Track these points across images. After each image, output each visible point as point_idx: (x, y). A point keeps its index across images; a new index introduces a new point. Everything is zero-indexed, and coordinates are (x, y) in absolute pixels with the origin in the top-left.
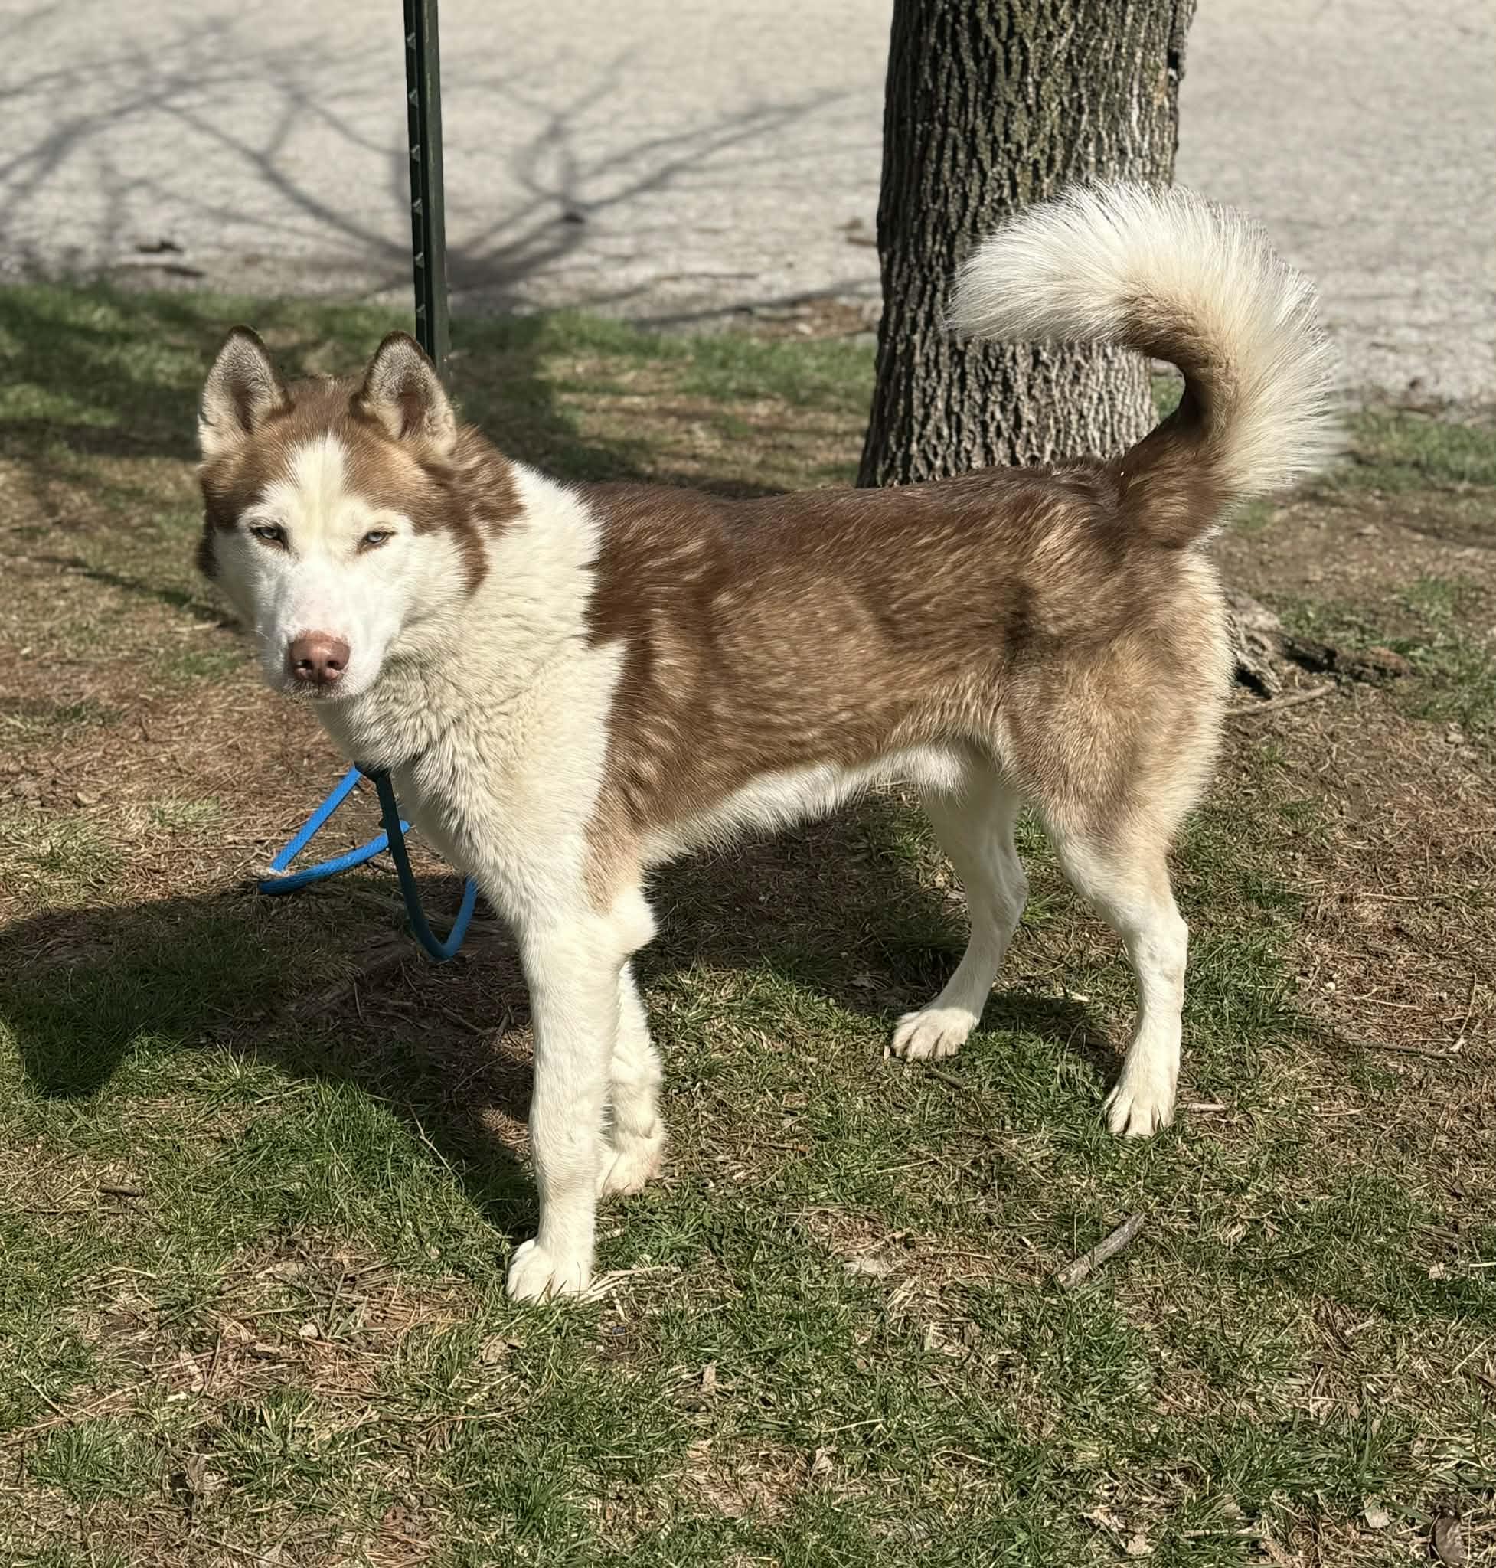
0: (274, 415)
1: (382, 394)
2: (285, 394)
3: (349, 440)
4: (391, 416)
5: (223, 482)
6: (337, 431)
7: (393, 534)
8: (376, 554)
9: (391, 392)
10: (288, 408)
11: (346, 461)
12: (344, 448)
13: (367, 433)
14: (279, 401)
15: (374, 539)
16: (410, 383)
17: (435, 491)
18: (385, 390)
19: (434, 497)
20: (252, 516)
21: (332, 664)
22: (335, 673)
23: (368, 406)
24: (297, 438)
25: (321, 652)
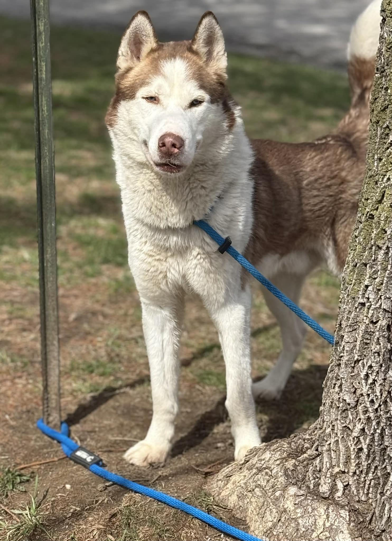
0: (153, 51)
1: (201, 42)
3: (187, 60)
4: (203, 50)
6: (181, 57)
7: (203, 102)
8: (194, 109)
9: (204, 40)
10: (159, 48)
11: (186, 68)
12: (185, 63)
13: (194, 58)
14: (154, 45)
15: (195, 103)
17: (220, 86)
18: (202, 40)
19: (219, 88)
20: (142, 92)
21: (174, 145)
22: (176, 150)
23: (195, 47)
24: (165, 58)
25: (169, 140)
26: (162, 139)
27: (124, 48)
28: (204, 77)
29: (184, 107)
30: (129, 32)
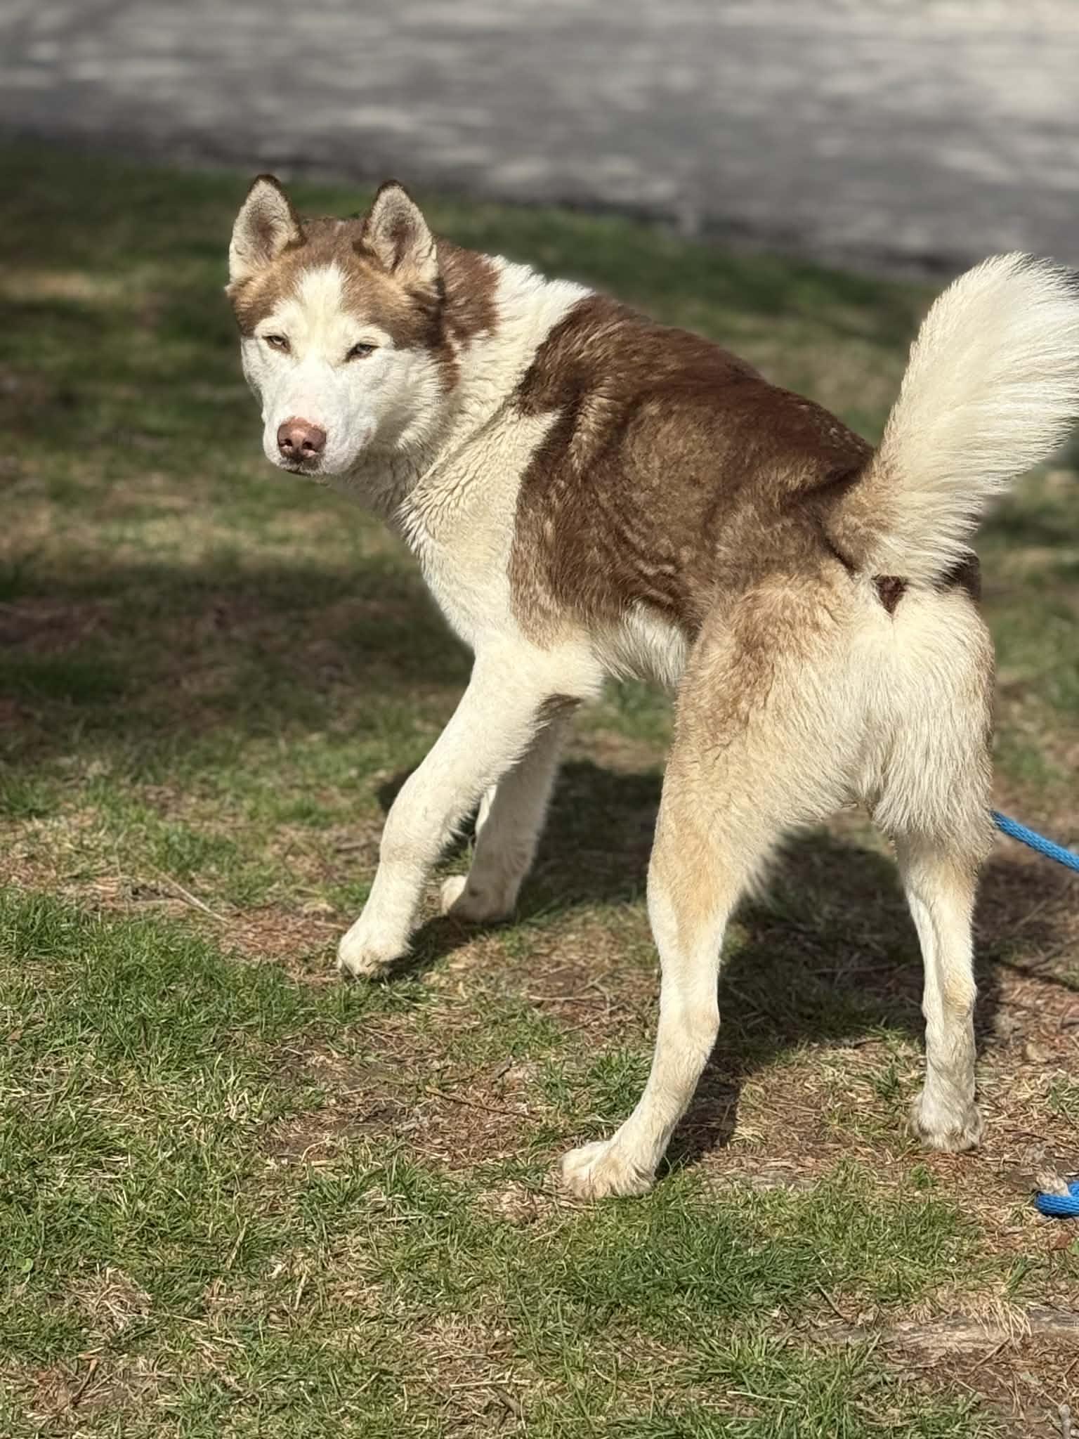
0: (290, 246)
1: (379, 232)
2: (299, 230)
3: (348, 268)
4: (386, 249)
5: (246, 299)
6: (340, 261)
7: (375, 347)
8: (359, 364)
9: (386, 229)
10: (302, 241)
11: (344, 286)
12: (343, 275)
13: (364, 264)
14: (294, 236)
15: (358, 351)
16: (403, 222)
17: (416, 315)
18: (380, 229)
19: (415, 319)
20: (265, 326)
21: (308, 445)
22: (311, 453)
23: (367, 241)
24: (305, 265)
25: (299, 435)
26: (284, 428)
27: (239, 240)
28: (380, 301)
29: (333, 361)
30: (245, 211)
